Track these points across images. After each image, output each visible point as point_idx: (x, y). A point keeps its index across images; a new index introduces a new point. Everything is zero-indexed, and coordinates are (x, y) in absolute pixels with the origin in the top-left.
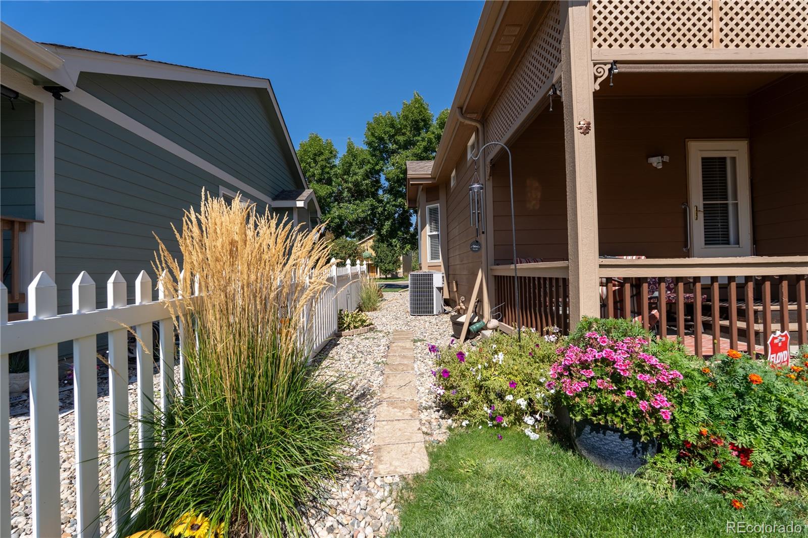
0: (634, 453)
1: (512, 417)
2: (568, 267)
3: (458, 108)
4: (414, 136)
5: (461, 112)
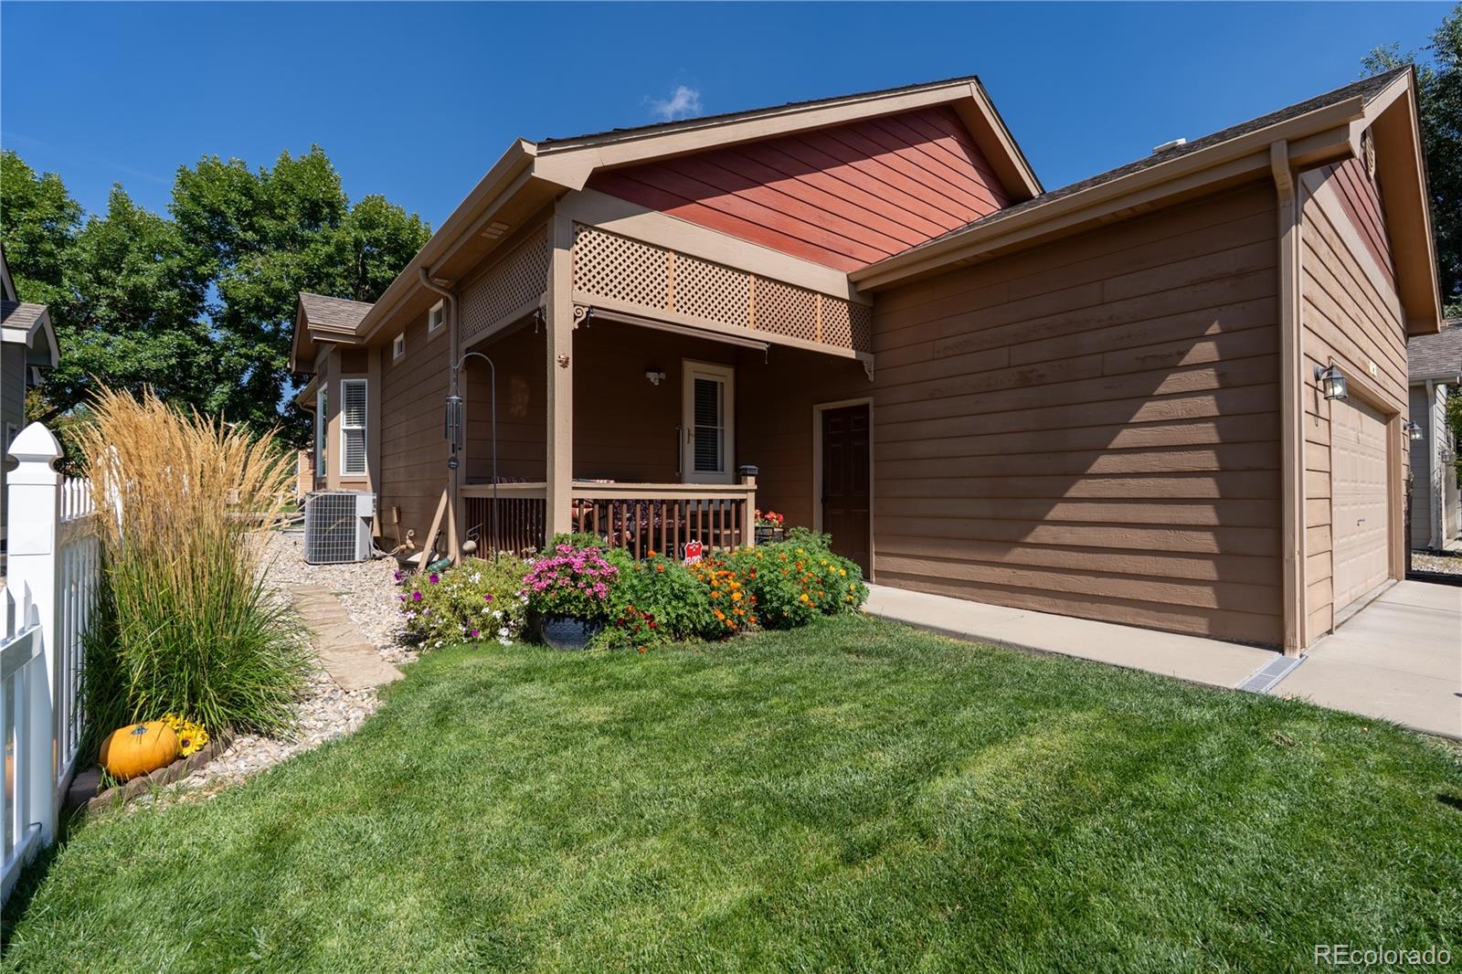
0: (584, 633)
1: (487, 631)
2: (546, 488)
3: (422, 268)
4: (303, 226)
5: (427, 274)
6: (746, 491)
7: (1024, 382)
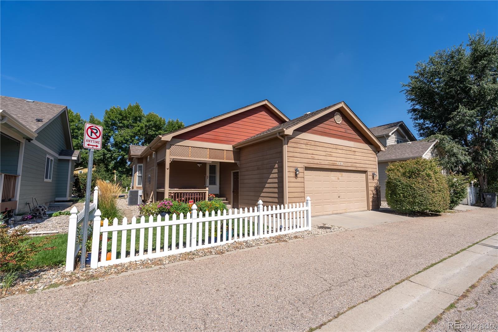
2: (164, 190)
3: (150, 147)
4: (133, 122)
5: (150, 149)
6: (206, 190)
7: (258, 169)
